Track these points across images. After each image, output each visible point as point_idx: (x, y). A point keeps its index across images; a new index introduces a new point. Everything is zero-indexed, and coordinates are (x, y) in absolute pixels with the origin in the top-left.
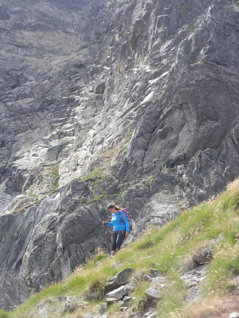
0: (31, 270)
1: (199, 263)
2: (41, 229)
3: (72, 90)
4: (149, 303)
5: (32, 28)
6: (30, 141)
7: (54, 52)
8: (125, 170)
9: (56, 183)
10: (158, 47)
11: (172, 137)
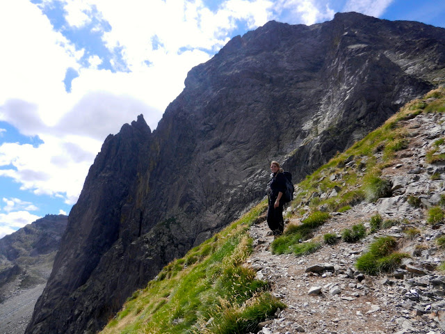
0: (312, 163)
1: (379, 150)
2: (314, 149)
3: (319, 100)
4: (363, 166)
5: (302, 81)
6: (307, 120)
7: (311, 88)
8: (341, 125)
9: (317, 133)
10: (348, 79)
11: (358, 110)
